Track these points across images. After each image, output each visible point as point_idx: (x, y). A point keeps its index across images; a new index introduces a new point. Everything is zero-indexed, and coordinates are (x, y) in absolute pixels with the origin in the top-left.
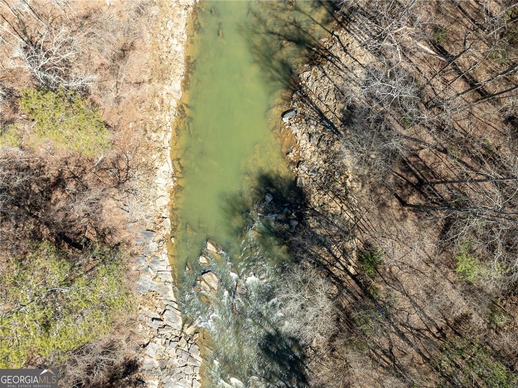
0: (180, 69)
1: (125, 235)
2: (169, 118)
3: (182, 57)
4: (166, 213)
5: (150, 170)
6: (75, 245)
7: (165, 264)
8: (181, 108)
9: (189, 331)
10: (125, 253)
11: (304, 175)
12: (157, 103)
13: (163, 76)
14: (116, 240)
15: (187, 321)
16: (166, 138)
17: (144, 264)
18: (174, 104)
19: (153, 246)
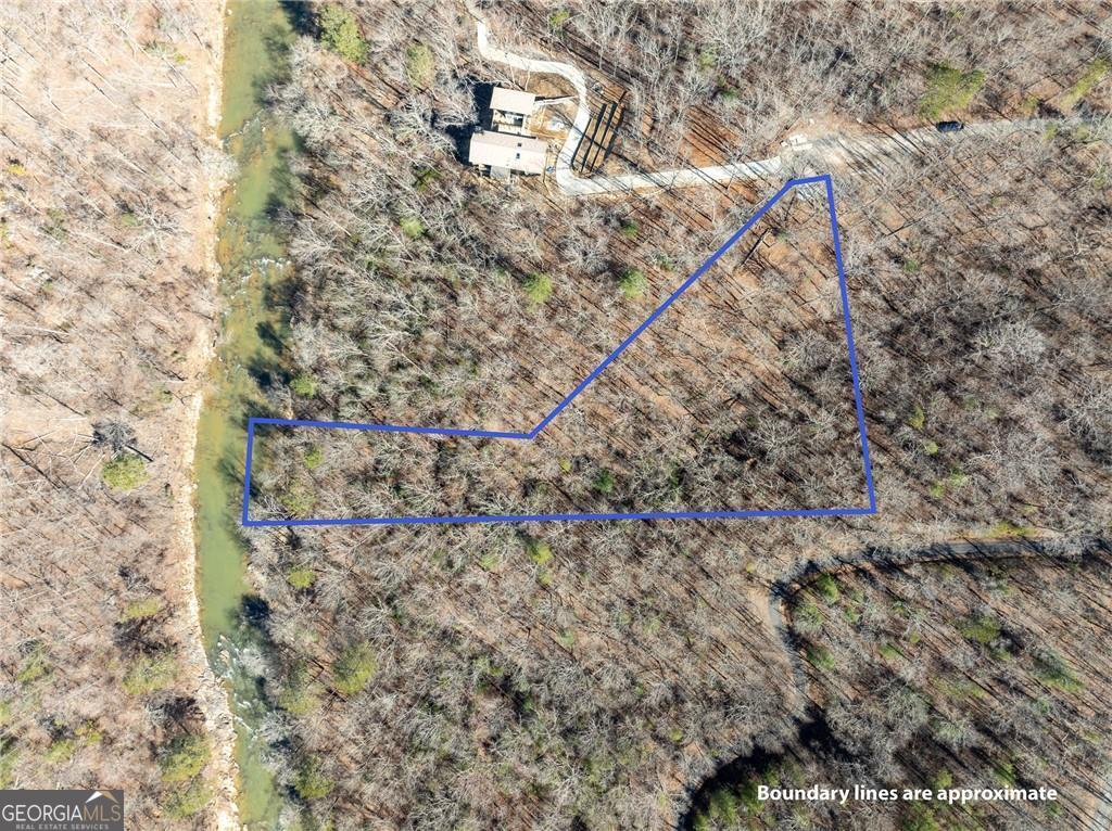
0: (193, 551)
1: (178, 638)
2: (191, 576)
3: (193, 545)
4: (198, 624)
5: (185, 605)
6: (154, 648)
7: (201, 650)
8: (196, 571)
9: (219, 680)
10: (180, 646)
11: (263, 595)
12: (183, 571)
13: (184, 557)
14: (174, 642)
15: (218, 676)
16: (191, 587)
17: (190, 651)
18: (192, 569)
19: (193, 641)
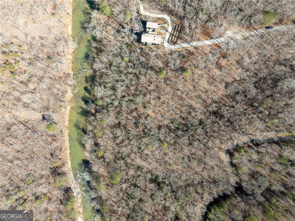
0: (69, 148)
1: (66, 172)
2: (68, 155)
3: (69, 146)
4: (71, 167)
5: (67, 162)
6: (60, 174)
7: (72, 174)
8: (70, 153)
9: (77, 182)
10: (66, 174)
11: (88, 159)
12: (66, 153)
13: (66, 150)
14: (65, 172)
15: (76, 181)
16: (69, 158)
17: (69, 175)
18: (69, 153)
19: (70, 172)
